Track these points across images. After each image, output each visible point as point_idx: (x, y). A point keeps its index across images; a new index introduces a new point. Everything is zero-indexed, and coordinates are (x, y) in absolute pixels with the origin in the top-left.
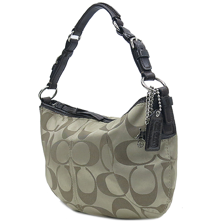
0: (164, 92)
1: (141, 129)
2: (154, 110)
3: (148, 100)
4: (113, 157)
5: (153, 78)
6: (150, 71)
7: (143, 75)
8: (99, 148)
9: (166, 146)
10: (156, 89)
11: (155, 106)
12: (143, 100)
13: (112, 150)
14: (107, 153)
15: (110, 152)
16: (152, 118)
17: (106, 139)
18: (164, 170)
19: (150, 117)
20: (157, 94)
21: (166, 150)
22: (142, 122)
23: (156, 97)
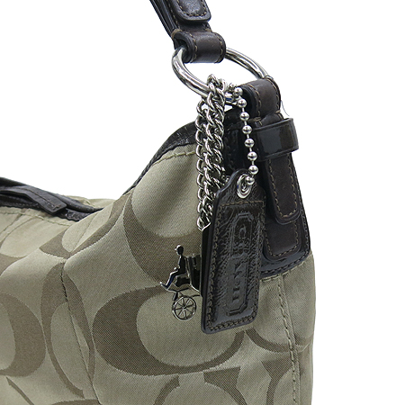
0: (263, 99)
1: (181, 250)
2: (228, 173)
3: (203, 135)
4: (91, 348)
5: (216, 51)
6: (202, 25)
7: (179, 42)
8: (39, 316)
9: (276, 300)
10: (231, 90)
11: (234, 158)
12: (183, 136)
13: (83, 323)
14: (68, 336)
15: (78, 331)
16: (222, 205)
17: (60, 286)
18: (273, 385)
19: (214, 202)
20: (237, 109)
21: (277, 312)
22: (186, 220)
23: (232, 120)
